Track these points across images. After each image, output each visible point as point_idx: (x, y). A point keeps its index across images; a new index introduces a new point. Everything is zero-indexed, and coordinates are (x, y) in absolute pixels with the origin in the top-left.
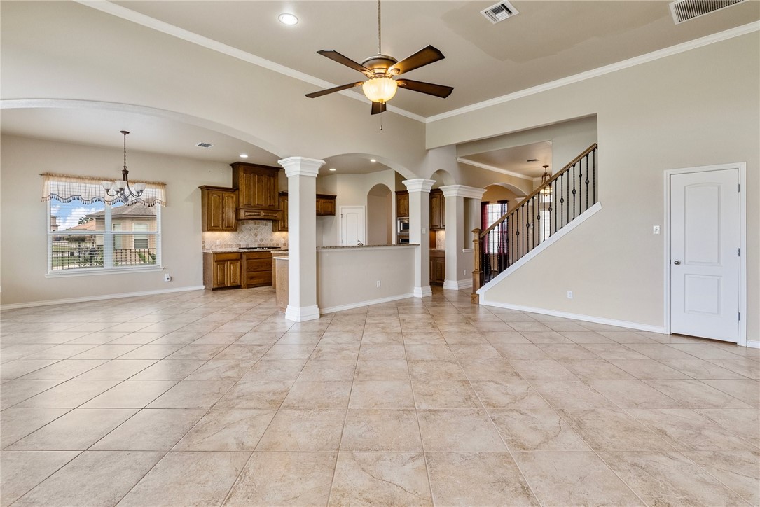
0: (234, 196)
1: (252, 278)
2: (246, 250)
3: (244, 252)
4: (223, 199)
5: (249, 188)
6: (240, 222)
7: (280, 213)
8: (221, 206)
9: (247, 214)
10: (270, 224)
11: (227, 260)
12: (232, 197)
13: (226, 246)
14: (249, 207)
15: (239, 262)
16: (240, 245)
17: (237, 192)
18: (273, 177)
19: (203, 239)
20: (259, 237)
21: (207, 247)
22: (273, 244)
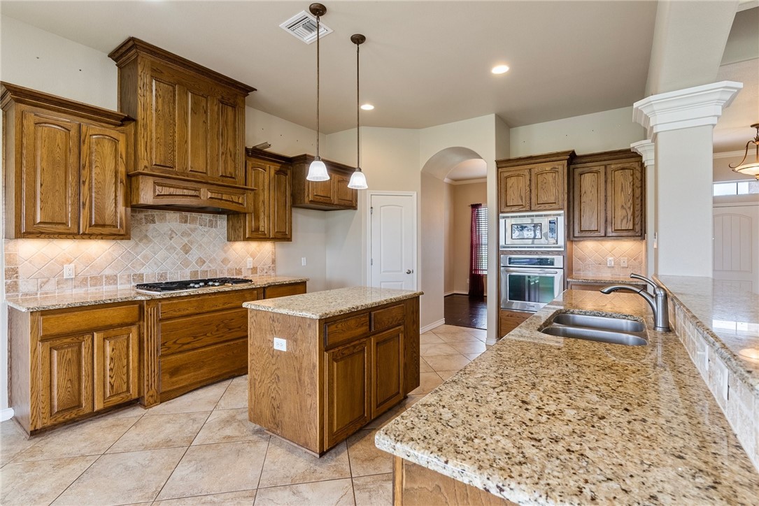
0: (122, 138)
1: (175, 371)
2: (157, 294)
3: (152, 301)
4: (80, 142)
5: (167, 121)
6: (142, 215)
7: (251, 195)
8: (72, 159)
9: (159, 190)
10: (222, 222)
11: (91, 331)
12: (115, 141)
13: (96, 280)
14: (165, 174)
15: (134, 329)
16: (141, 276)
17: (130, 127)
18: (234, 107)
19: (8, 262)
20: (195, 254)
21: (25, 286)
22: (228, 270)
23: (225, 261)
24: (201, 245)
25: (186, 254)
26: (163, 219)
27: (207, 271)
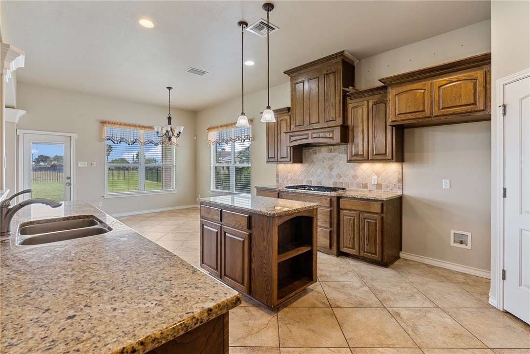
0: (289, 118)
4: (278, 125)
7: (338, 130)
8: (276, 132)
12: (287, 120)
18: (334, 72)
19: (277, 172)
21: (280, 181)
22: (357, 183)
23: (355, 177)
24: (339, 166)
25: (331, 171)
26: (320, 151)
27: (342, 183)
